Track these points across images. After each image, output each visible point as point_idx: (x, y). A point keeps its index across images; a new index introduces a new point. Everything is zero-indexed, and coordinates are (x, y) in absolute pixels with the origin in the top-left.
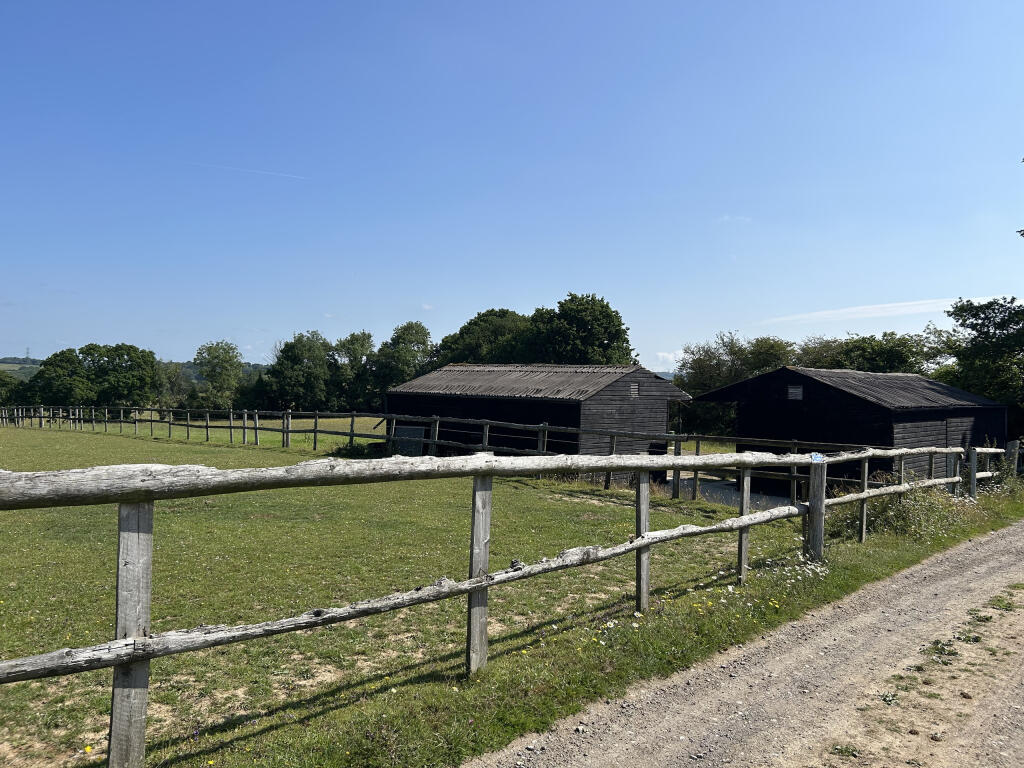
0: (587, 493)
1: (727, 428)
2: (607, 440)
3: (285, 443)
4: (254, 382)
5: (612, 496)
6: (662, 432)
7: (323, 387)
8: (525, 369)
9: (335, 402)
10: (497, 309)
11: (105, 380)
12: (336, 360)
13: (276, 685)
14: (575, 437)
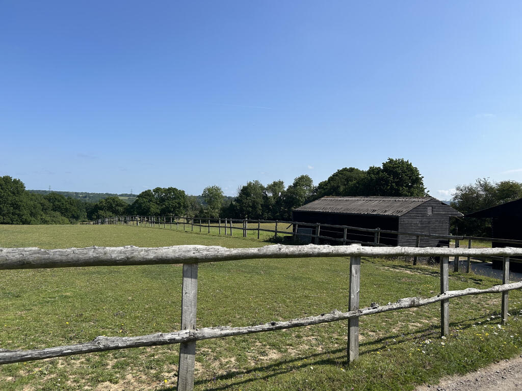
0: (403, 267)
1: (483, 232)
2: (415, 238)
3: (244, 235)
4: (229, 205)
5: (418, 269)
6: (447, 234)
7: (260, 208)
8: (366, 199)
9: (266, 215)
10: (348, 168)
11: (164, 204)
12: (266, 195)
13: (250, 358)
14: (396, 236)
